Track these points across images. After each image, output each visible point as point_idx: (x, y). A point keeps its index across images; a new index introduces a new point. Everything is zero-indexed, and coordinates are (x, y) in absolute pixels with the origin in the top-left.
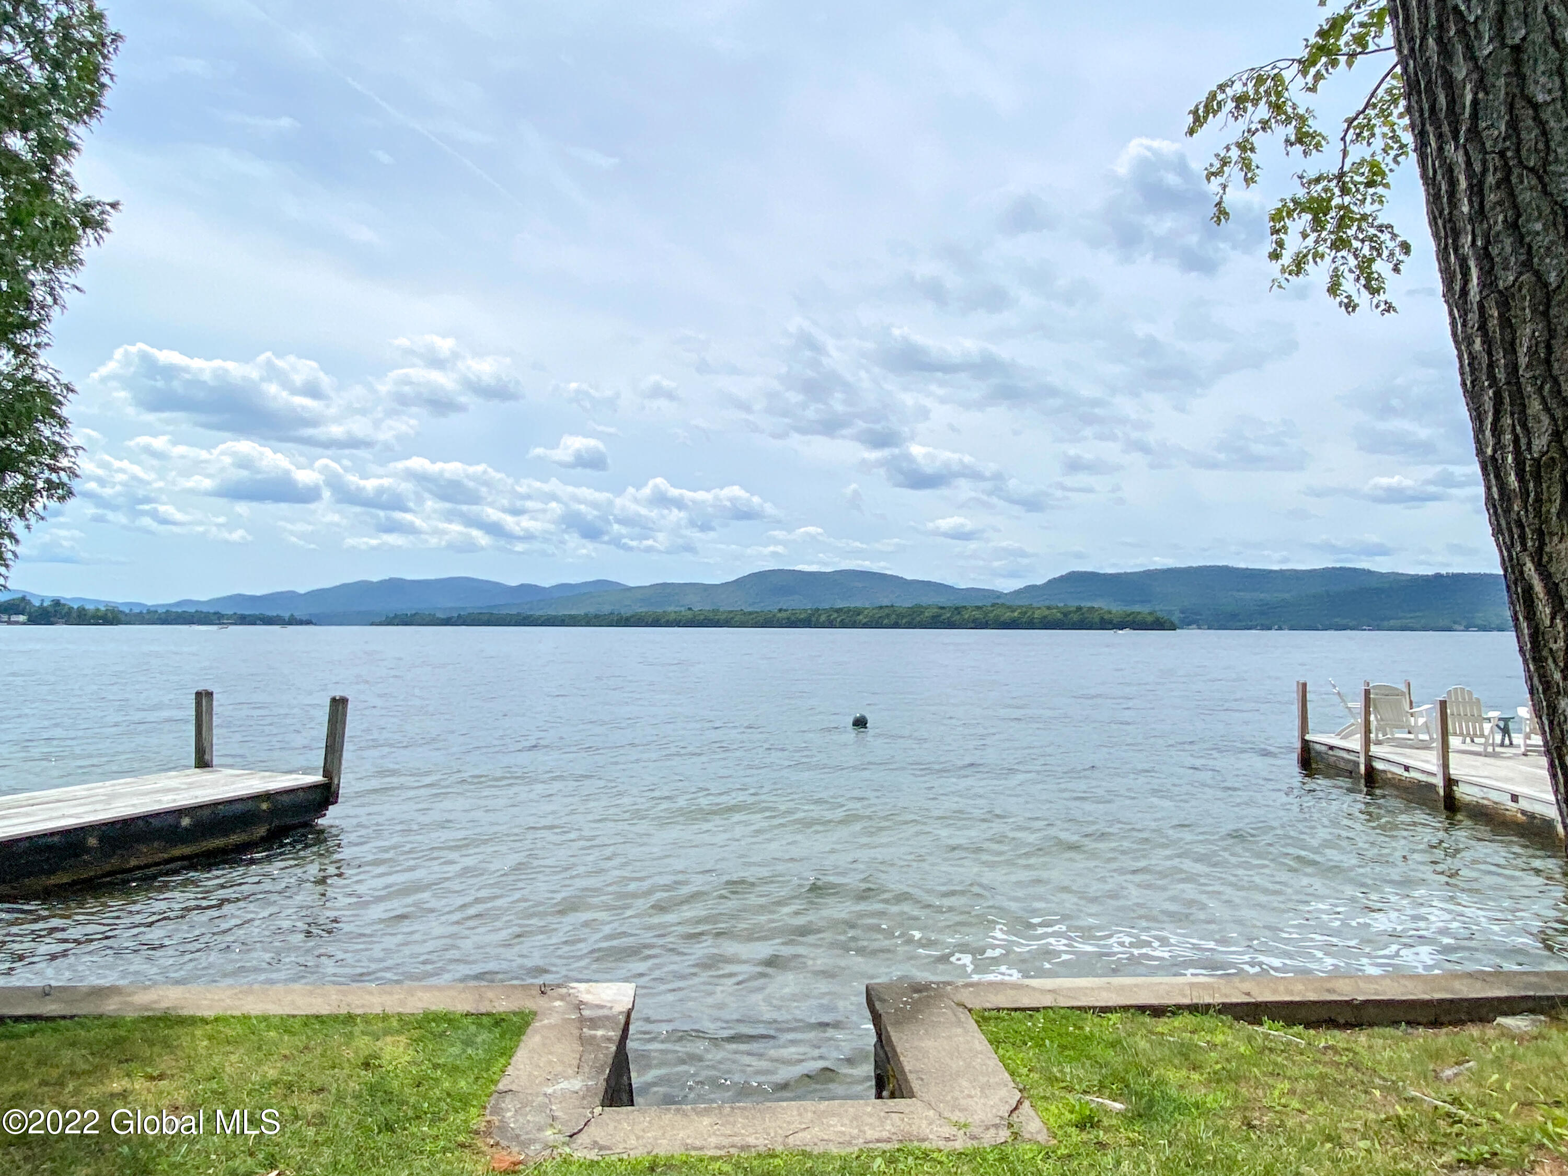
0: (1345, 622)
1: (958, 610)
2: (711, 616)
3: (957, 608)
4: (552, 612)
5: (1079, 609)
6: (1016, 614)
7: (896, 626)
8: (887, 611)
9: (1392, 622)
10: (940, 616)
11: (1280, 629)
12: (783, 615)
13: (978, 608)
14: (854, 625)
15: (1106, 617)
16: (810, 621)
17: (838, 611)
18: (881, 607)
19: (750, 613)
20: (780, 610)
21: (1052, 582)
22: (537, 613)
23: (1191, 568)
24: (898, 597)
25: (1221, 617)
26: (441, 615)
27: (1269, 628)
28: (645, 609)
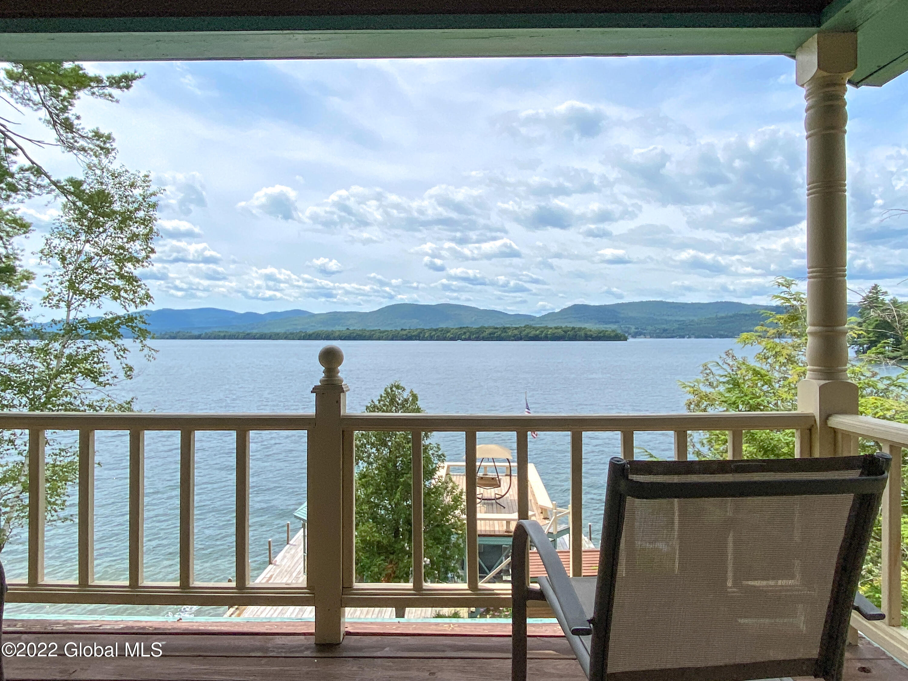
1: (505, 329)
2: (360, 333)
3: (504, 328)
4: (266, 331)
5: (573, 328)
6: (538, 332)
7: (469, 339)
8: (464, 330)
10: (494, 334)
11: (689, 337)
12: (404, 333)
13: (516, 328)
14: (445, 339)
15: (589, 333)
16: (419, 337)
17: (436, 330)
18: (461, 328)
19: (384, 332)
20: (402, 330)
21: (564, 311)
22: (255, 331)
23: (642, 302)
24: (475, 320)
25: (658, 331)
26: (196, 333)
27: (683, 337)
28: (322, 329)
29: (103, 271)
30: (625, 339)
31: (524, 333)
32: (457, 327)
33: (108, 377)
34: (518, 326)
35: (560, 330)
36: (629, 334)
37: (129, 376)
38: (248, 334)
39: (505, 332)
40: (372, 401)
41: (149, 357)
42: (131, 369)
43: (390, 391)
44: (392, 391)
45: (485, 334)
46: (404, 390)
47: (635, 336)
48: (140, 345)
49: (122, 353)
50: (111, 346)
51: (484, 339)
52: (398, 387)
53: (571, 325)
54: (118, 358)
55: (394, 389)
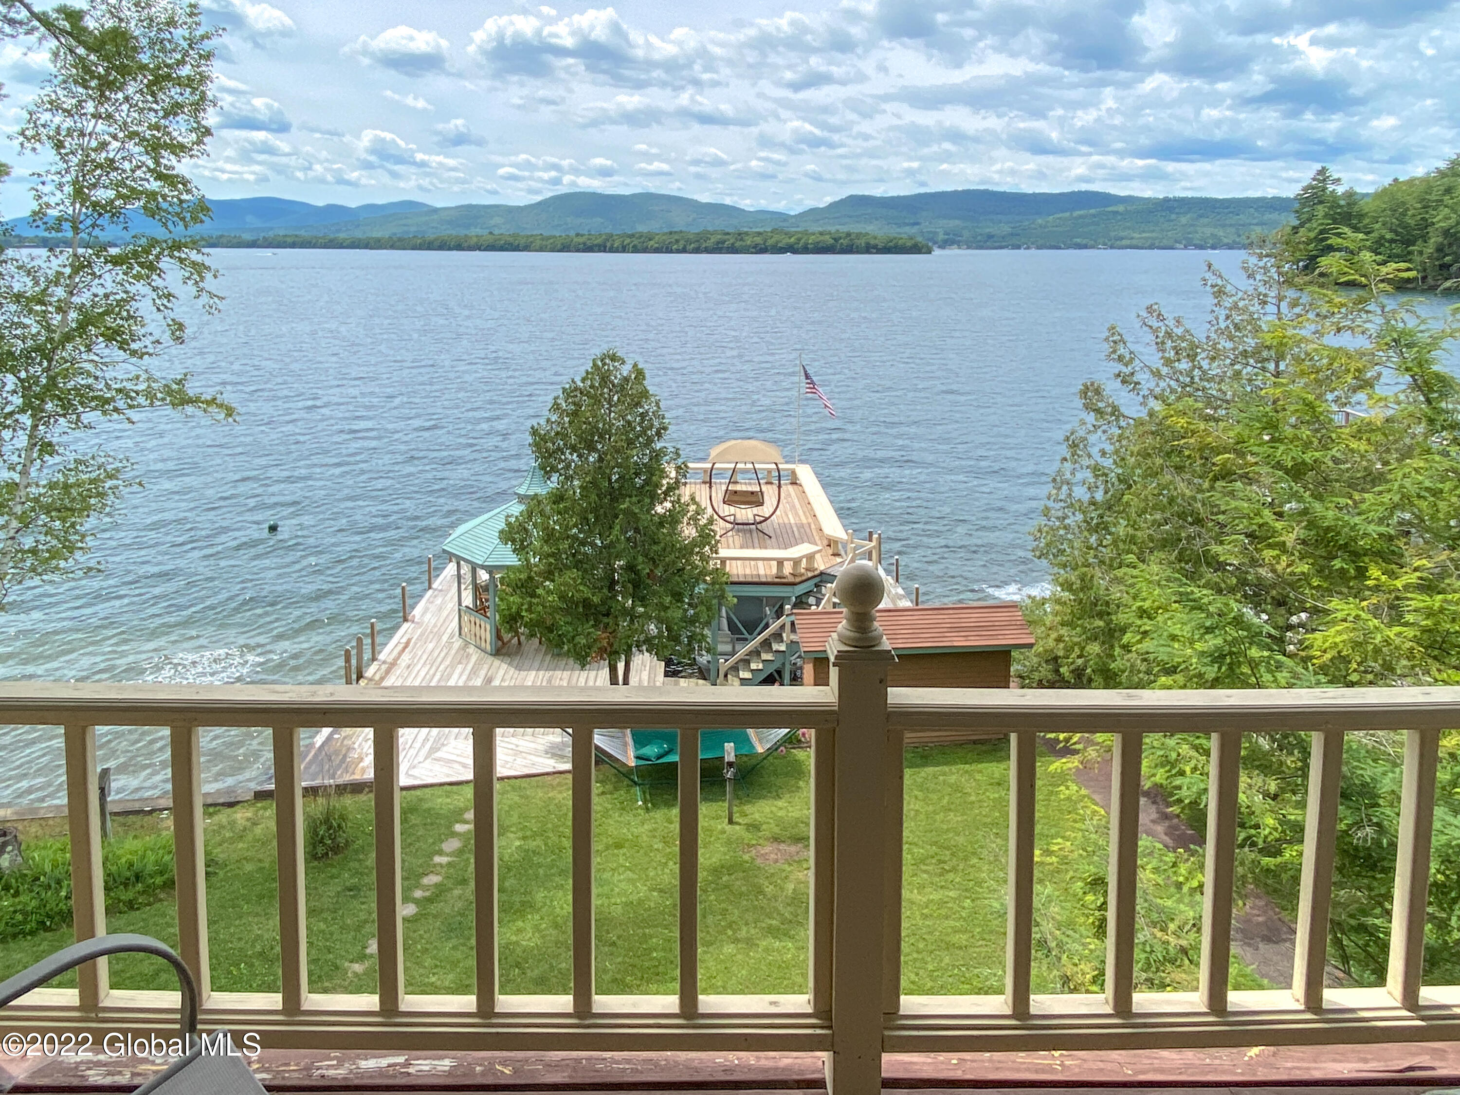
0: (1085, 242)
1: (740, 235)
2: (511, 240)
3: (740, 234)
4: (358, 234)
5: (848, 234)
6: (792, 240)
7: (684, 251)
8: (676, 237)
9: (1125, 242)
10: (723, 242)
11: (1028, 248)
12: (581, 240)
13: (759, 234)
14: (645, 250)
15: (872, 242)
16: (605, 247)
17: (632, 236)
18: (671, 233)
19: (548, 238)
20: (577, 235)
21: (833, 206)
22: (342, 236)
23: (956, 192)
24: (694, 220)
25: (979, 238)
26: (247, 237)
27: (1018, 247)
28: (449, 232)
29: (127, 165)
30: (929, 251)
31: (770, 242)
32: (666, 230)
33: (147, 341)
34: (761, 230)
35: (827, 237)
36: (935, 243)
37: (178, 338)
38: (331, 241)
39: (741, 240)
40: (573, 381)
41: (210, 309)
42: (181, 327)
43: (600, 364)
44: (604, 364)
45: (710, 243)
46: (623, 363)
47: (942, 247)
48: (195, 289)
49: (165, 302)
50: (146, 290)
51: (708, 251)
52: (613, 358)
53: (844, 229)
54: (159, 310)
55: (607, 361)
